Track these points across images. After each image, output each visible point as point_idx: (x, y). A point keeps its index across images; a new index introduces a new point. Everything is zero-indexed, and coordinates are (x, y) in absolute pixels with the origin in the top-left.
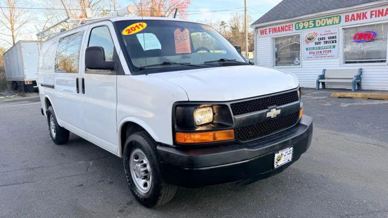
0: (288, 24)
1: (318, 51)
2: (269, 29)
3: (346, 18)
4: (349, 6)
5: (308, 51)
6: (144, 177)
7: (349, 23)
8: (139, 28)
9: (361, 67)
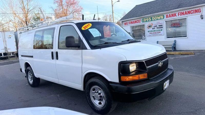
0: (138, 20)
1: (154, 32)
2: (129, 22)
3: (167, 16)
4: (168, 10)
5: (149, 33)
6: (100, 99)
7: (168, 18)
8: (89, 26)
9: (175, 40)
